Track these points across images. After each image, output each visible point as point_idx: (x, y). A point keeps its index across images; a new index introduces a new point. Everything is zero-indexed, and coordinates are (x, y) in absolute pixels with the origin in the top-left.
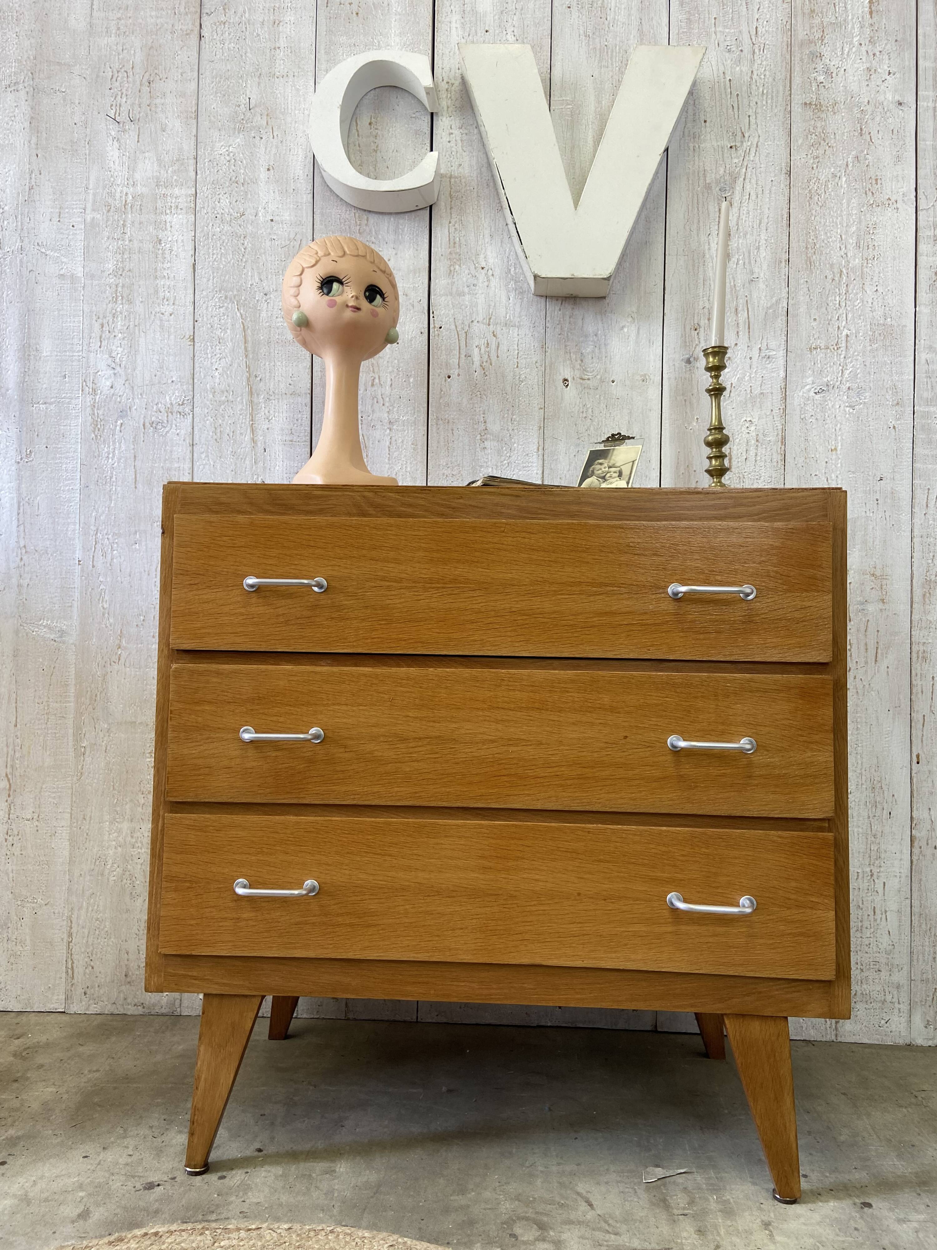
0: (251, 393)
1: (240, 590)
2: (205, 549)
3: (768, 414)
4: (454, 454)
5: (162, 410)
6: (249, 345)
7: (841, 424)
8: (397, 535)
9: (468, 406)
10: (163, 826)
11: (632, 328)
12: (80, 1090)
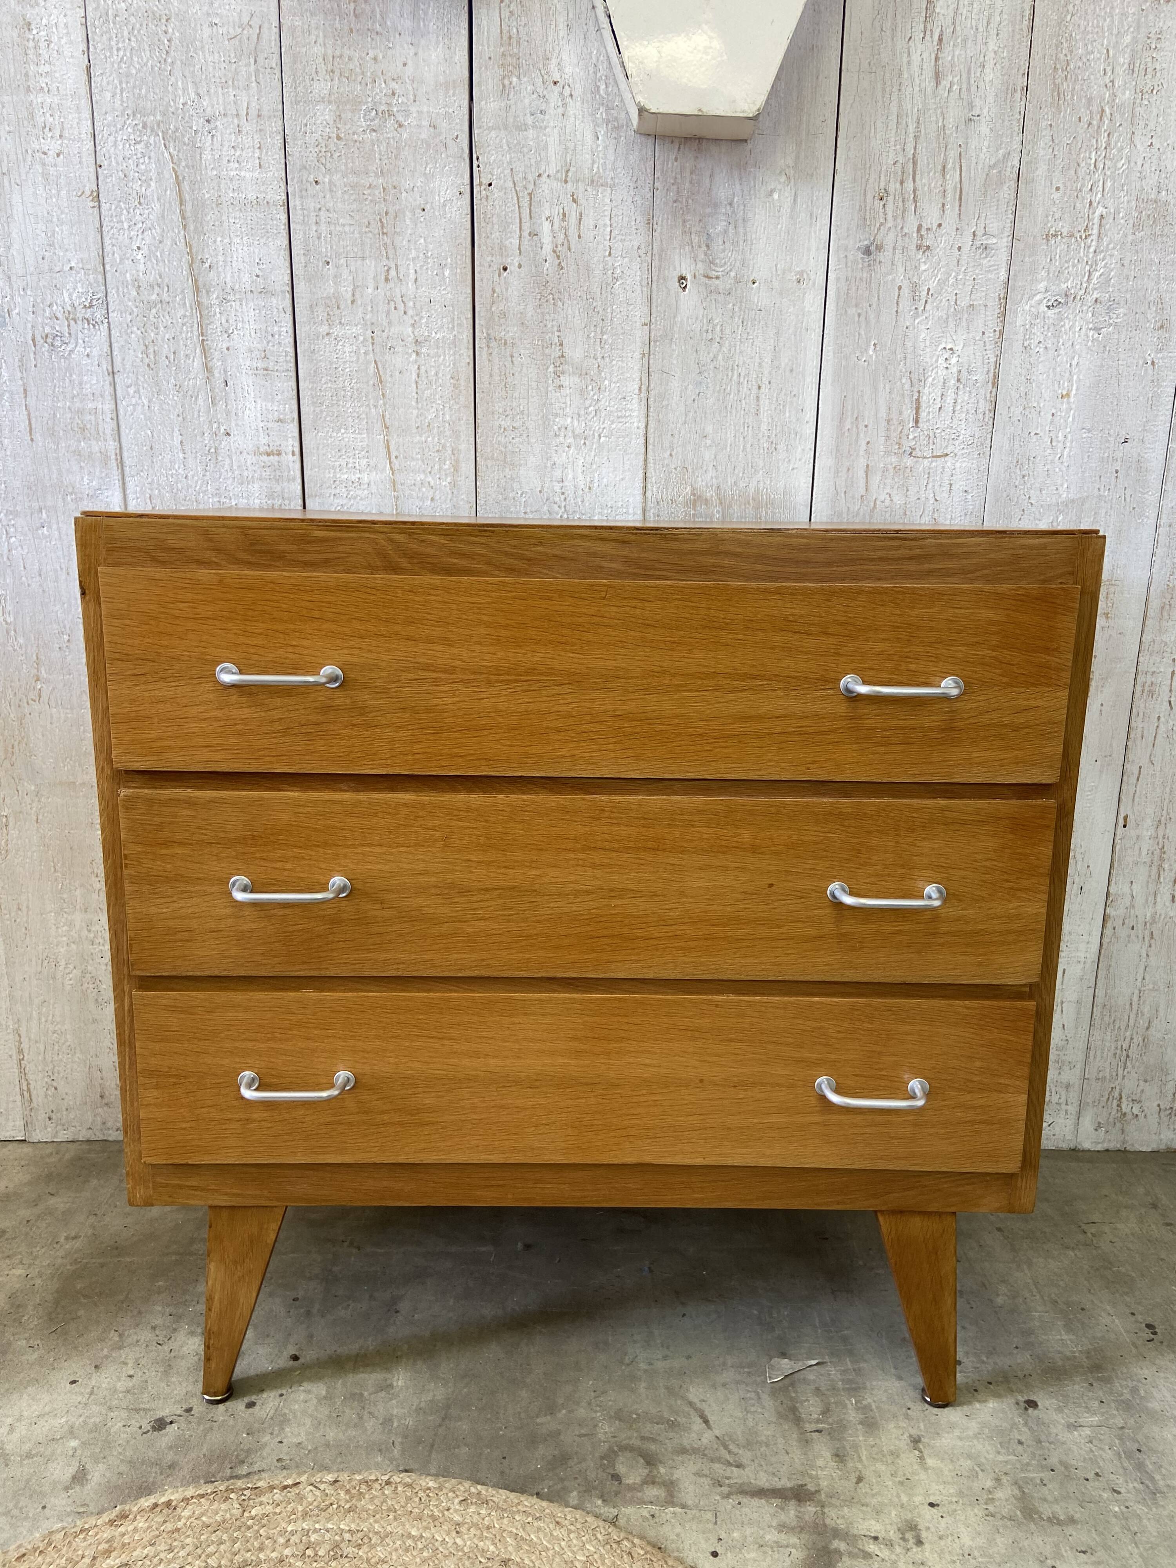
0: (197, 290)
1: (211, 684)
2: (152, 622)
3: (977, 338)
4: (516, 395)
5: (59, 316)
6: (189, 208)
7: (1079, 356)
8: (445, 602)
9: (535, 318)
10: (131, 1004)
11: (786, 194)
12: (58, 1269)
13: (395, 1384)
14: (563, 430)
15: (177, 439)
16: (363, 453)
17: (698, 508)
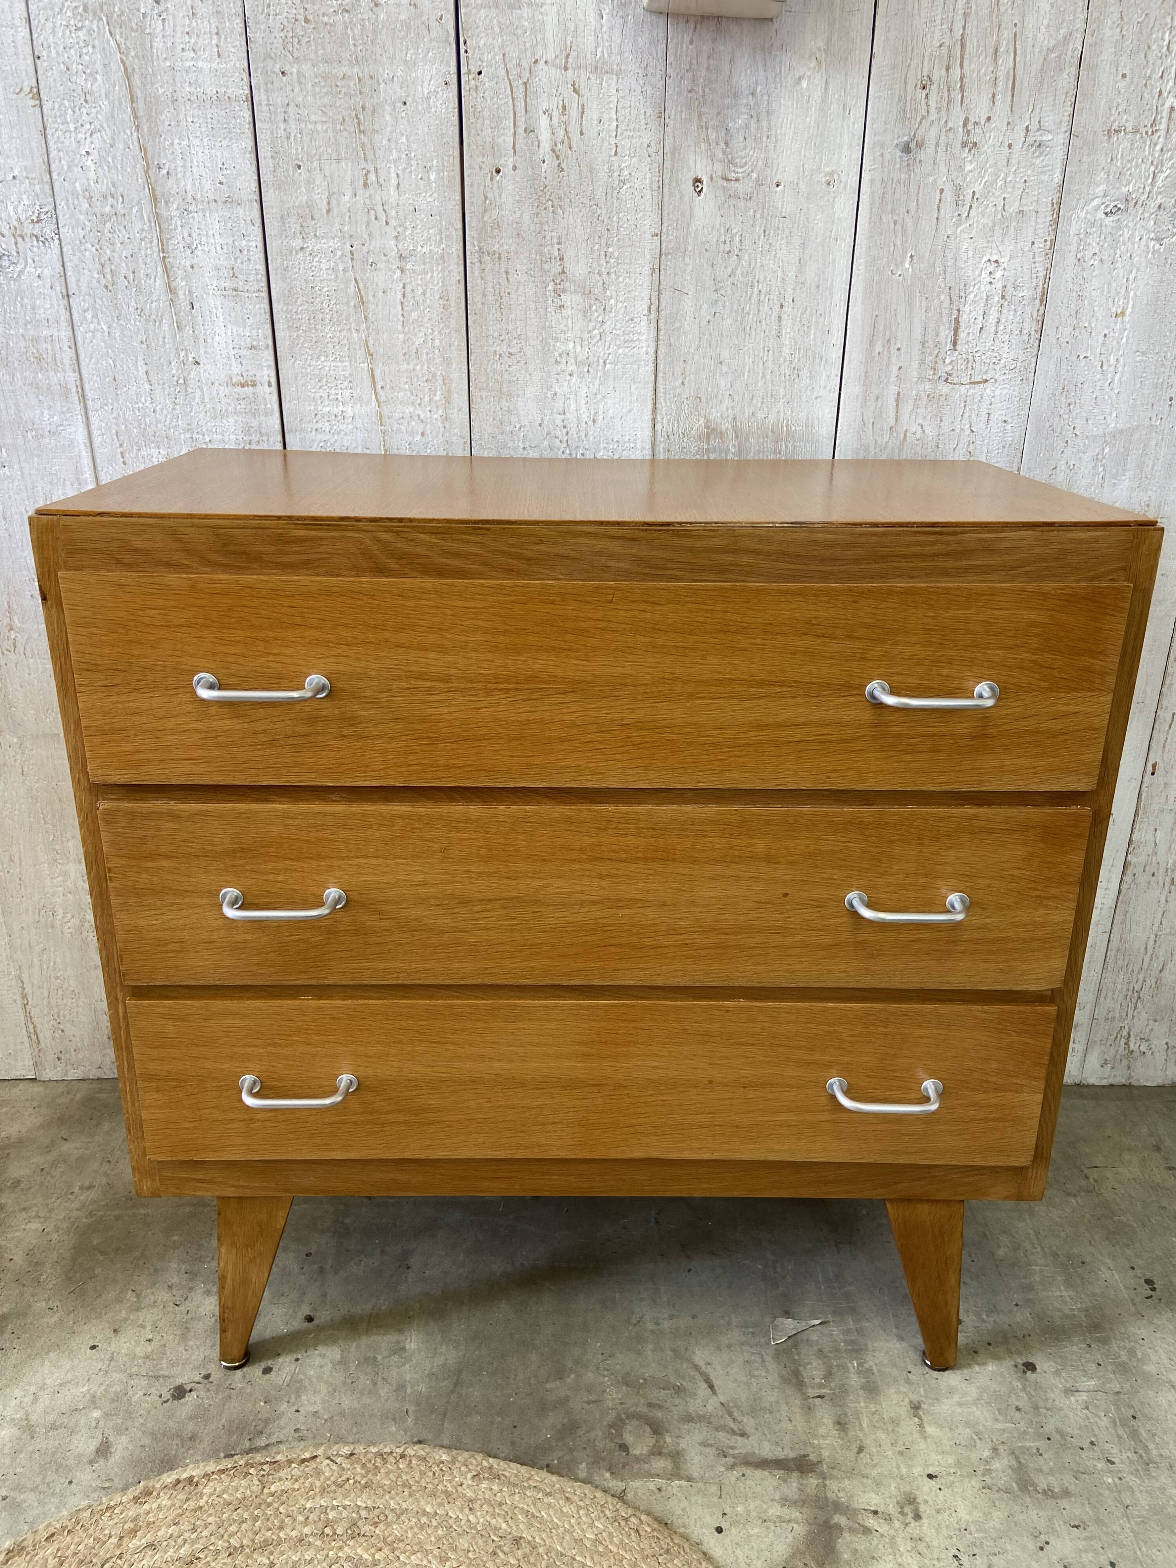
0: (155, 200)
1: (188, 695)
2: (121, 630)
3: (1026, 249)
4: (512, 316)
5: (5, 232)
6: (141, 105)
7: (1138, 270)
8: (438, 607)
9: (532, 227)
10: (125, 1012)
11: (816, 82)
12: (73, 1223)
13: (408, 1347)
14: (564, 356)
15: (142, 369)
16: (346, 383)
17: (712, 442)
